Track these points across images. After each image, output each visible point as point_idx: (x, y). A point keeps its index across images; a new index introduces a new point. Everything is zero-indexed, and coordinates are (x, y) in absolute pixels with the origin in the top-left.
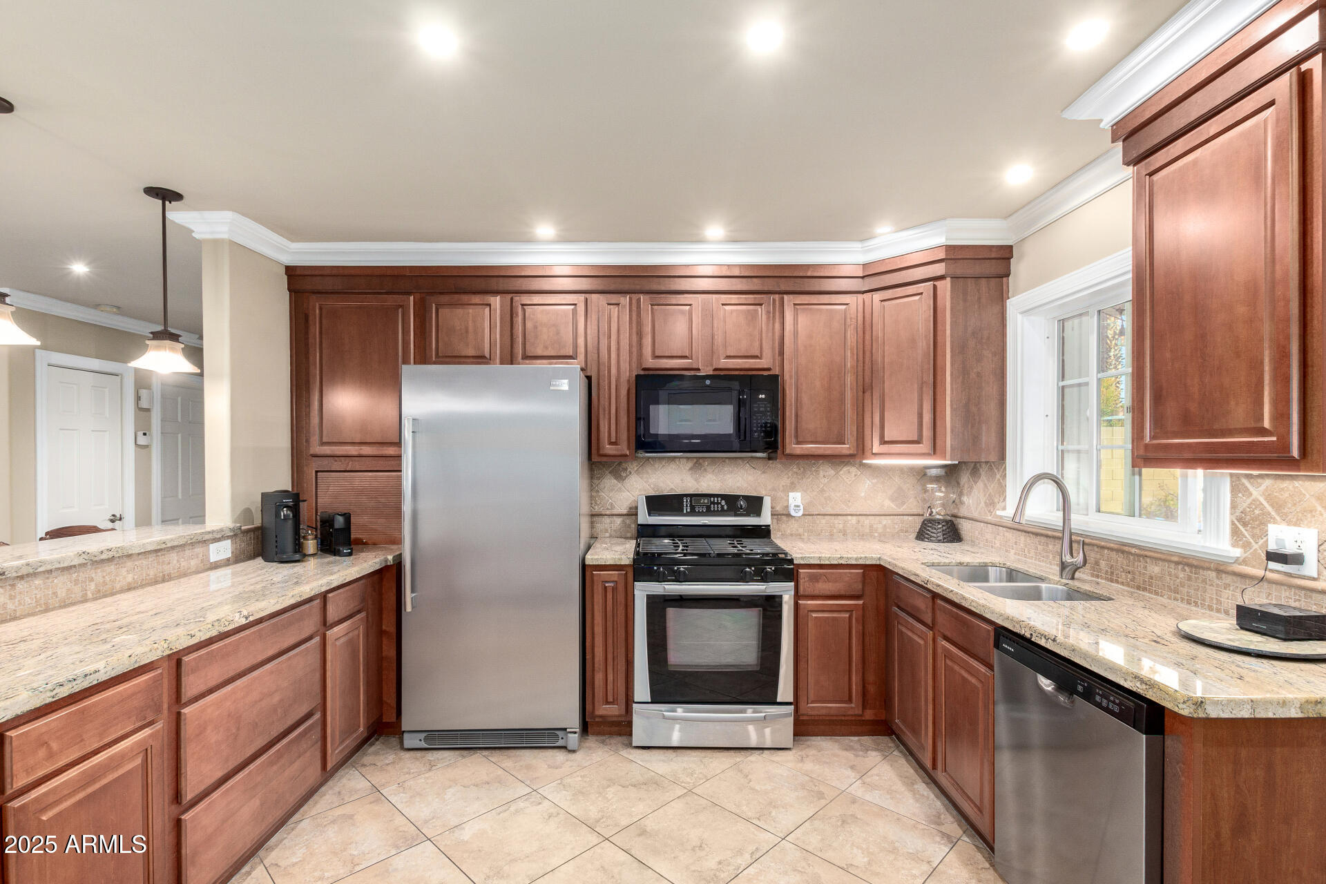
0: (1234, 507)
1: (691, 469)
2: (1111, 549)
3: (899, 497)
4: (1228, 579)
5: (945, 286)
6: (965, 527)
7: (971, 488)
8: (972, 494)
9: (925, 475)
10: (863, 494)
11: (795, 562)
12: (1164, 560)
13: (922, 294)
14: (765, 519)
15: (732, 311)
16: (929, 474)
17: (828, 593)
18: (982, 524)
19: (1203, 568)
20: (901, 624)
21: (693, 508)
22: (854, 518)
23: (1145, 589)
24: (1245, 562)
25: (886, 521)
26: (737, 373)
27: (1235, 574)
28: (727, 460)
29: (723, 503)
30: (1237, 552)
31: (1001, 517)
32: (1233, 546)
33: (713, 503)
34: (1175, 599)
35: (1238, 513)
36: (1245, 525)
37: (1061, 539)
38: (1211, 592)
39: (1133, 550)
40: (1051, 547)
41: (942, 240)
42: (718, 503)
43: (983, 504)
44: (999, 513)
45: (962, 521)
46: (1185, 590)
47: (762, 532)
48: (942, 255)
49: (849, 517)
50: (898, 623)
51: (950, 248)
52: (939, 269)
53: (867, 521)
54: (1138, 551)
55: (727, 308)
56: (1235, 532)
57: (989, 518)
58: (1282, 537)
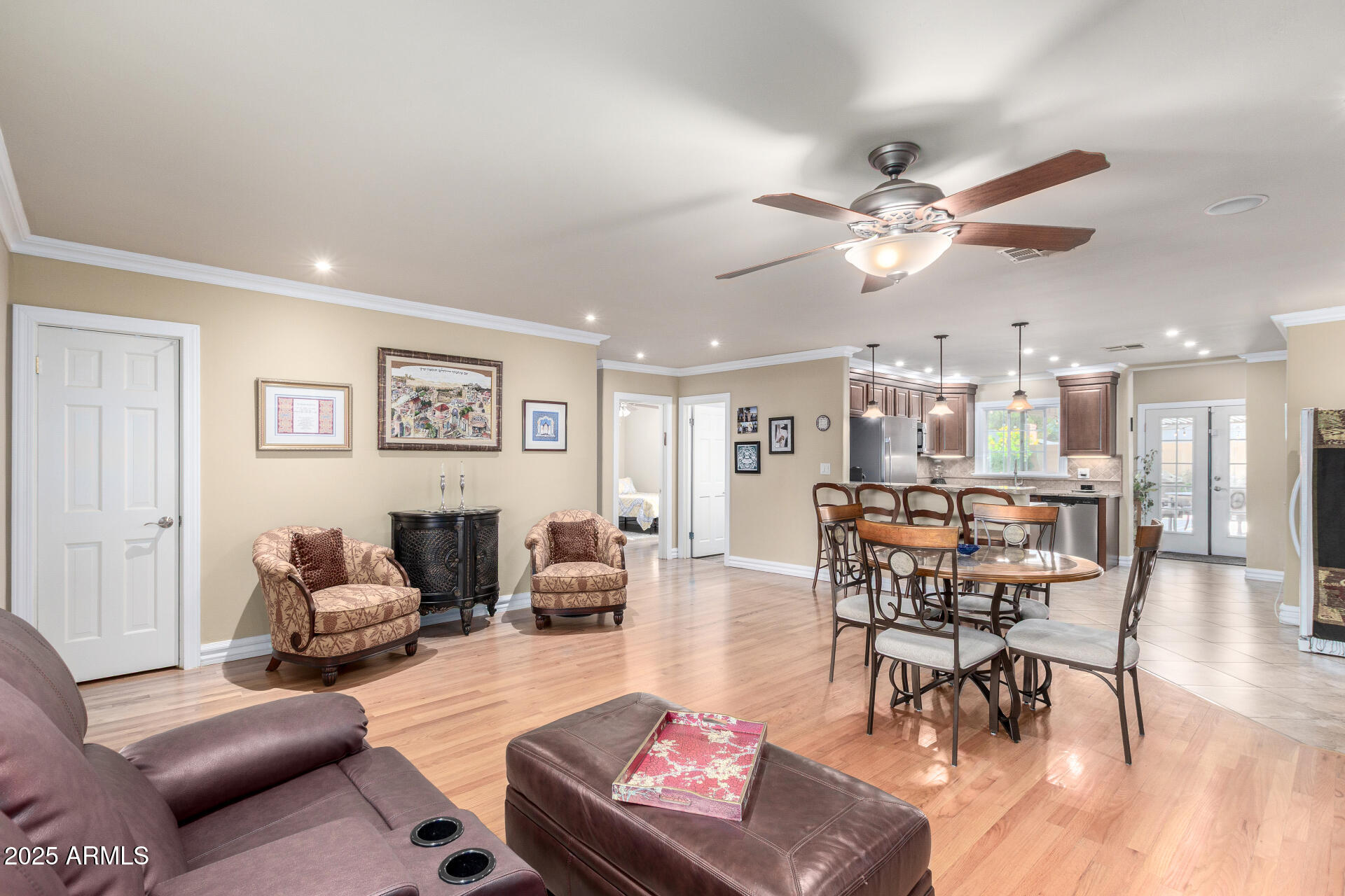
0: (1068, 466)
3: (925, 472)
4: (1069, 482)
5: (966, 396)
6: (946, 480)
7: (951, 467)
8: (954, 468)
13: (959, 398)
16: (936, 462)
19: (1060, 481)
24: (1071, 477)
27: (1071, 480)
30: (1070, 476)
35: (1070, 467)
38: (1063, 485)
41: (968, 382)
46: (1054, 487)
51: (965, 385)
52: (966, 391)
56: (1068, 470)
57: (963, 476)
58: (1081, 471)
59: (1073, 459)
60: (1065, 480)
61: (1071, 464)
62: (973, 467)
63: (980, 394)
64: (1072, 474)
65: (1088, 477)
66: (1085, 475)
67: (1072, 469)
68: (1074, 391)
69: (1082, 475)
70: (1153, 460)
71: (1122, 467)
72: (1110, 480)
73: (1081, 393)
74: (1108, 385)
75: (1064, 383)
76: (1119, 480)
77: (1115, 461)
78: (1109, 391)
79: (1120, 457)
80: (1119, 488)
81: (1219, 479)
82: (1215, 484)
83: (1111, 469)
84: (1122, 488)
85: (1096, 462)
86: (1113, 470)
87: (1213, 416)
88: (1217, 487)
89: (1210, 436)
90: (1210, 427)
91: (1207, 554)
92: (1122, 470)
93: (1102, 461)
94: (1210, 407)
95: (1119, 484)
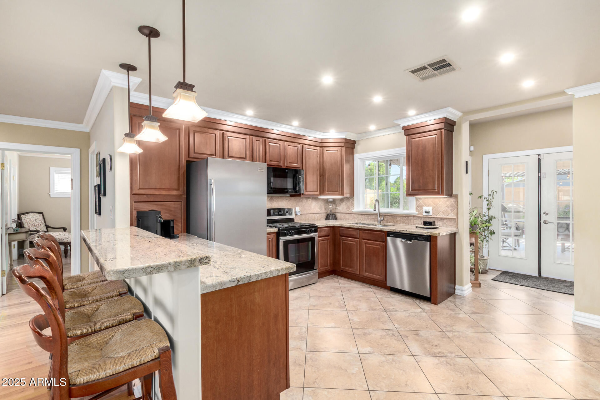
0: (416, 204)
1: (269, 200)
2: (388, 216)
3: (320, 208)
4: (415, 218)
5: (343, 149)
6: (338, 216)
7: (340, 204)
8: (341, 206)
9: (328, 201)
10: (313, 207)
11: (318, 227)
12: (401, 216)
13: (338, 150)
14: (293, 216)
15: (291, 148)
16: (329, 201)
17: (323, 235)
18: (345, 214)
19: (410, 217)
20: (344, 240)
21: (274, 213)
22: (311, 214)
23: (396, 223)
24: (418, 214)
25: (318, 215)
26: (291, 168)
27: (417, 217)
28: (280, 197)
29: (282, 211)
30: (417, 213)
31: (353, 211)
32: (416, 212)
33: (279, 211)
34: (404, 224)
35: (417, 205)
36: (418, 207)
37: (377, 215)
38: (412, 221)
39: (394, 215)
40: (370, 217)
41: (344, 137)
42: (281, 211)
43: (345, 208)
44: (352, 210)
45: (336, 214)
46: (406, 222)
47: (292, 220)
48: (344, 141)
49: (310, 215)
50: (342, 240)
51: (346, 139)
52: (343, 144)
53: (314, 215)
54: (395, 215)
55: (289, 147)
56: (417, 209)
57: (348, 212)
58: (426, 209)
59: (419, 198)
60: (414, 216)
61: (418, 203)
62: (353, 205)
63: (358, 148)
64: (419, 211)
65: (431, 214)
66: (428, 212)
67: (419, 207)
68: (417, 139)
69: (426, 212)
70: (493, 198)
71: (457, 205)
72: (448, 217)
73: (421, 140)
74: (443, 130)
75: (409, 131)
76: (455, 217)
77: (451, 201)
78: (443, 136)
79: (456, 197)
80: (455, 225)
81: (547, 214)
82: (544, 217)
83: (448, 207)
84: (457, 225)
85: (437, 200)
86: (450, 208)
87: (542, 162)
88: (545, 221)
89: (539, 178)
90: (539, 171)
91: (537, 275)
92: (457, 208)
93: (442, 199)
94: (539, 155)
95: (455, 220)
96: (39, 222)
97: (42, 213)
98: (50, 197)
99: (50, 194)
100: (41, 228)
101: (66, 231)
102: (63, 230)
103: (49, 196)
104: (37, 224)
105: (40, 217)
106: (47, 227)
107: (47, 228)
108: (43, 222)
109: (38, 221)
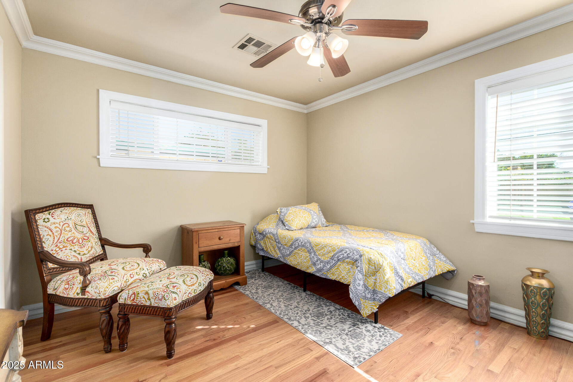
96: (85, 230)
97: (91, 207)
98: (100, 166)
99: (98, 157)
100: (90, 249)
101: (150, 254)
102: (144, 251)
103: (97, 164)
104: (79, 236)
105: (85, 216)
106: (104, 242)
107: (103, 247)
108: (94, 230)
109: (80, 228)
